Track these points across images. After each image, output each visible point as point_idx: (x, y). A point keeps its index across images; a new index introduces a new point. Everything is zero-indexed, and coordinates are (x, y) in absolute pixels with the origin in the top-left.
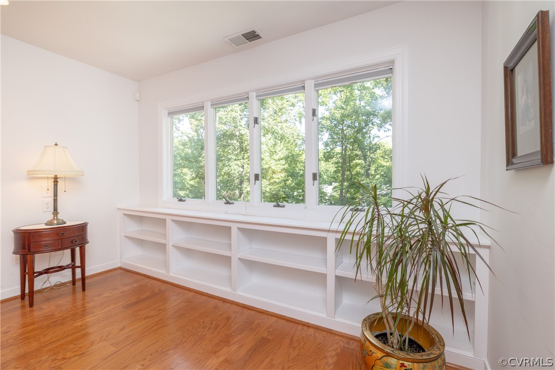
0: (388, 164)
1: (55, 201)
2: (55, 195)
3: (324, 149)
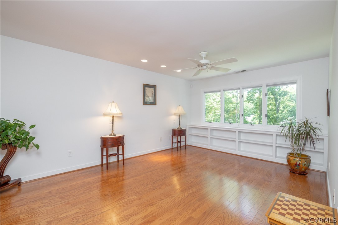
0: (293, 105)
3: (247, 95)
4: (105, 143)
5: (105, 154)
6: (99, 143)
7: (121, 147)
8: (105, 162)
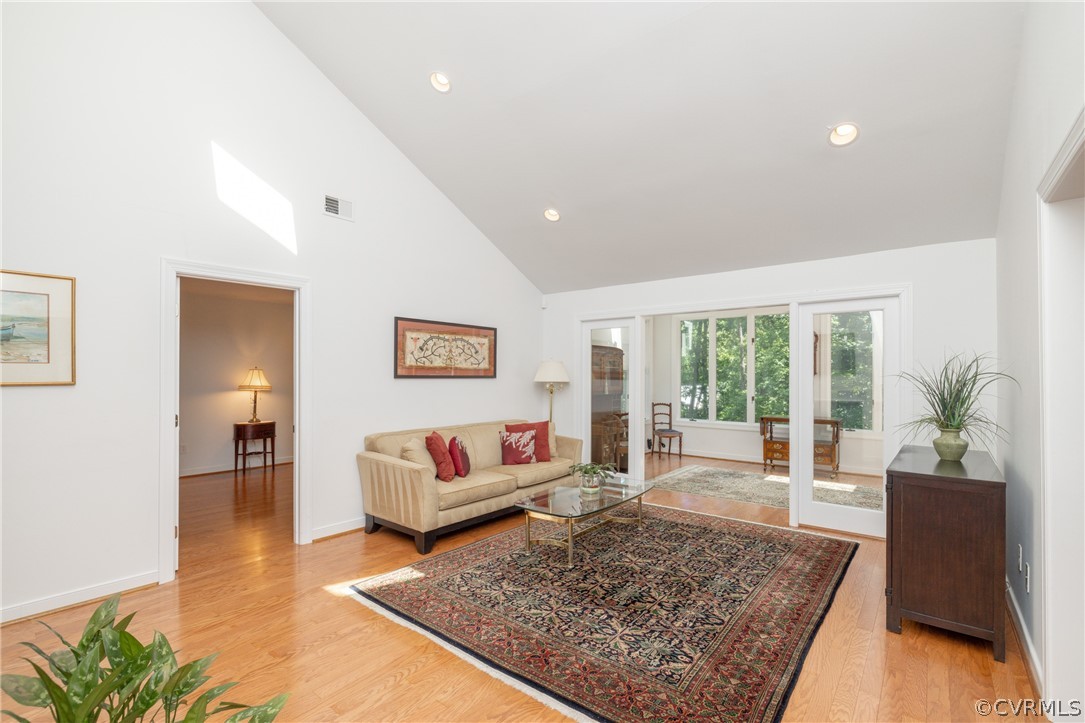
4: (240, 432)
5: (240, 451)
6: (231, 434)
7: (269, 440)
8: (240, 466)
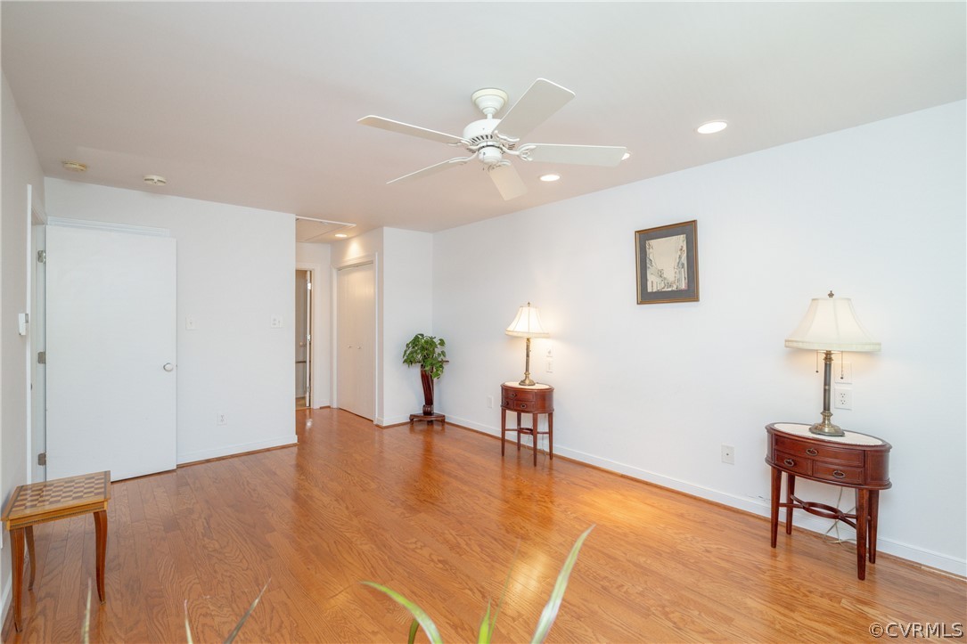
1: (827, 392)
2: (827, 382)
